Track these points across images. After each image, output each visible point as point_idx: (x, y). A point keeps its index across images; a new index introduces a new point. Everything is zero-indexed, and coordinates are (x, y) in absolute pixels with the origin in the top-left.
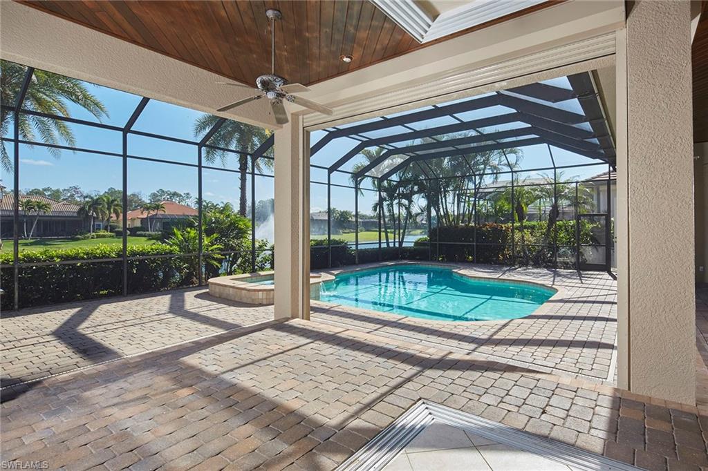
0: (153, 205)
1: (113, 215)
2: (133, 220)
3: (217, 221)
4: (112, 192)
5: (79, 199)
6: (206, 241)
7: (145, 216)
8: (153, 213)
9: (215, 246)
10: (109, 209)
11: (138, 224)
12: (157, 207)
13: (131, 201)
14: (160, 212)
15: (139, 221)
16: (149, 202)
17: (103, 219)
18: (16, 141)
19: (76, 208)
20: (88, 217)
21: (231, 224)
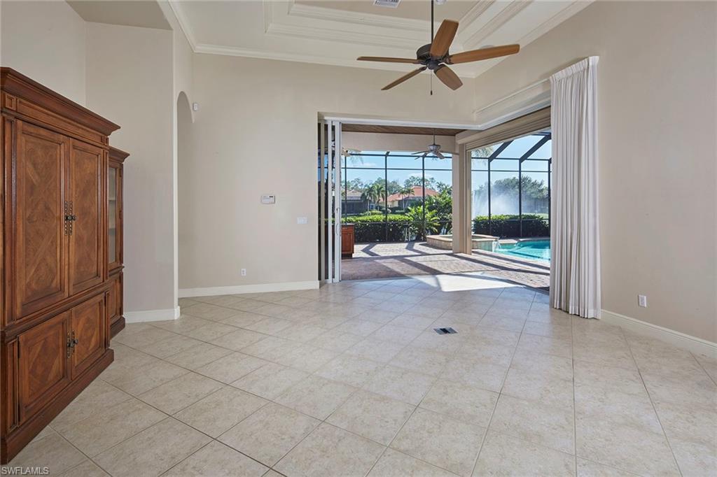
0: (406, 190)
1: (381, 199)
2: (393, 201)
3: (437, 202)
4: (379, 181)
5: (360, 187)
6: (428, 215)
7: (401, 199)
8: (407, 196)
9: (434, 218)
10: (378, 194)
11: (396, 205)
12: (409, 192)
13: (392, 187)
14: (411, 195)
15: (397, 202)
16: (404, 187)
17: (375, 202)
18: (346, 168)
19: (359, 194)
20: (366, 200)
21: (447, 204)
